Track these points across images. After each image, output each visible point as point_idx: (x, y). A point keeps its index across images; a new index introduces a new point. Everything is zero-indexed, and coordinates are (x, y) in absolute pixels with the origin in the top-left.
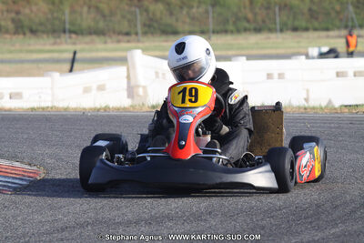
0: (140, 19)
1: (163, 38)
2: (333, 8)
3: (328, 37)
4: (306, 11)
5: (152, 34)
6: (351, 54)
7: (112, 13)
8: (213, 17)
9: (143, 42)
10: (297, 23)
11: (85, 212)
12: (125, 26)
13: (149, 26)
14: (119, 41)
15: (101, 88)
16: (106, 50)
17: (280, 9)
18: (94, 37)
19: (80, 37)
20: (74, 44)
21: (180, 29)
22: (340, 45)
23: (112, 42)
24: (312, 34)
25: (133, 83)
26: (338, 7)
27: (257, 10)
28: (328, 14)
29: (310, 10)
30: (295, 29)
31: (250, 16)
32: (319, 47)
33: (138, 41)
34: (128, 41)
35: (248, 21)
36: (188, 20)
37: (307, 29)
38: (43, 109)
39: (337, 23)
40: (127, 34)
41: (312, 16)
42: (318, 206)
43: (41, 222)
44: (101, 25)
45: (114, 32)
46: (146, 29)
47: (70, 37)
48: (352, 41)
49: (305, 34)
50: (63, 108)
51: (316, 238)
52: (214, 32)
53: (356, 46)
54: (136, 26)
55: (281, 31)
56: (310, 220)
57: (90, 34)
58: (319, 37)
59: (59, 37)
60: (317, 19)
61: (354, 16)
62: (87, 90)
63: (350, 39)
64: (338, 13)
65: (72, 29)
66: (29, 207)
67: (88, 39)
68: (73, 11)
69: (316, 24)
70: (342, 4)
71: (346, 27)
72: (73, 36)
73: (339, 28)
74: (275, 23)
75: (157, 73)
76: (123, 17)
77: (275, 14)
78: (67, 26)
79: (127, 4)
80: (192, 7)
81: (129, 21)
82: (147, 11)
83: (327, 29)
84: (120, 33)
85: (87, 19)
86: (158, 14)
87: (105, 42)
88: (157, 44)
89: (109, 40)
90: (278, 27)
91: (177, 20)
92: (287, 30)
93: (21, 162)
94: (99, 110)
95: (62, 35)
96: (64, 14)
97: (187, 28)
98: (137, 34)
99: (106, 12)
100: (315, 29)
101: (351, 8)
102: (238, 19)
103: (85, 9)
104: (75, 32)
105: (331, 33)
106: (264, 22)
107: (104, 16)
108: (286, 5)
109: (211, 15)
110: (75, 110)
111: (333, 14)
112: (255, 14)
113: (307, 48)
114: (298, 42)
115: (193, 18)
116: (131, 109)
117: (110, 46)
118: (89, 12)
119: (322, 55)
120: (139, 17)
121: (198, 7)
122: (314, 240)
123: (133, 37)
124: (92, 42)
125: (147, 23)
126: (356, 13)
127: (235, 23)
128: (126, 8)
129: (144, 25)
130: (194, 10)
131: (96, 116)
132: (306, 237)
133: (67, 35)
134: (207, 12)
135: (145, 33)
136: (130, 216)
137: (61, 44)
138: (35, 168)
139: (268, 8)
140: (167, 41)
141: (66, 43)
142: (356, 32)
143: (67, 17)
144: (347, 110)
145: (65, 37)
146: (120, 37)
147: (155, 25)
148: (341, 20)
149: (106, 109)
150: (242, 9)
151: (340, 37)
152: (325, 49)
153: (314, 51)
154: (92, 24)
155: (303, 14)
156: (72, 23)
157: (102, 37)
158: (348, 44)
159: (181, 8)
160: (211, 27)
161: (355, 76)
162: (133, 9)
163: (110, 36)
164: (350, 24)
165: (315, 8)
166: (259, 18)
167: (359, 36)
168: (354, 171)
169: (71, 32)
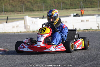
0: (24, 7)
1: (30, 12)
2: (77, 3)
3: (76, 11)
4: (69, 3)
5: (27, 11)
6: (82, 15)
7: (16, 6)
8: (44, 6)
9: (25, 14)
10: (67, 7)
11: (21, 61)
12: (20, 9)
13: (26, 9)
14: (18, 14)
15: (17, 27)
16: (15, 16)
17: (62, 3)
18: (11, 13)
19: (7, 13)
20: (6, 15)
21: (35, 10)
22: (79, 13)
23: (16, 14)
24: (71, 10)
25: (26, 25)
26: (78, 2)
27: (56, 4)
28: (75, 4)
29: (70, 3)
30: (66, 9)
31: (54, 5)
32: (74, 14)
33: (23, 13)
34: (21, 13)
35: (54, 7)
36: (37, 7)
37: (69, 9)
38: (3, 33)
39: (78, 7)
40: (20, 11)
41: (71, 5)
42: (85, 57)
43: (10, 64)
44: (13, 9)
45: (17, 11)
46: (26, 10)
47: (4, 13)
48: (83, 12)
49: (69, 10)
50: (9, 32)
51: (86, 66)
52: (44, 10)
53: (84, 13)
54: (22, 9)
55: (63, 9)
56: (83, 61)
57: (10, 12)
58: (73, 11)
59: (1, 13)
60: (72, 6)
61: (82, 5)
62: (13, 27)
63: (82, 11)
64: (78, 4)
65: (5, 10)
66: (6, 60)
67: (9, 13)
68: (5, 6)
69: (72, 7)
70: (79, 1)
71: (80, 8)
72: (5, 12)
73: (78, 8)
74: (61, 7)
75: (32, 22)
76: (19, 7)
77: (61, 5)
78: (4, 10)
79: (20, 3)
80: (38, 4)
81: (21, 8)
82: (25, 5)
83: (75, 9)
84: (18, 11)
85: (9, 8)
86: (29, 6)
87: (14, 14)
88: (29, 14)
89: (15, 13)
90: (62, 8)
91: (34, 7)
92: (64, 9)
93: (1, 48)
94: (19, 33)
95: (2, 12)
96: (2, 6)
97: (37, 9)
98: (23, 11)
99: (14, 5)
100: (72, 9)
101: (82, 3)
102: (51, 6)
103: (8, 5)
104: (6, 11)
105: (76, 10)
106: (58, 7)
107: (14, 7)
108: (64, 2)
109: (43, 6)
110: (12, 33)
111: (77, 5)
112: (55, 5)
113: (70, 14)
114: (68, 12)
115: (38, 7)
116: (28, 32)
117: (16, 15)
118: (9, 6)
119: (74, 16)
120: (23, 7)
121: (39, 3)
122: (85, 66)
123: (22, 12)
124: (11, 14)
125: (26, 8)
126: (83, 4)
127: (50, 8)
128: (20, 4)
129: (25, 9)
130: (39, 4)
131: (18, 34)
132: (83, 65)
133: (4, 12)
134: (42, 5)
135: (25, 11)
136: (34, 61)
137: (2, 15)
138: (5, 49)
139: (59, 3)
140: (31, 13)
141: (3, 14)
142: (83, 9)
143: (4, 7)
144: (87, 31)
145: (3, 13)
146: (18, 12)
147: (28, 9)
148: (79, 6)
149: (21, 32)
150: (52, 4)
151: (79, 11)
152: (75, 14)
153: (72, 15)
154: (10, 9)
155: (68, 5)
156: (5, 9)
157: (13, 13)
158: (81, 13)
159: (35, 4)
160: (43, 9)
161: (86, 21)
162: (22, 4)
163: (16, 12)
164: (81, 7)
165: (72, 3)
166: (56, 6)
167: (84, 10)
168: (93, 47)
169: (5, 11)
